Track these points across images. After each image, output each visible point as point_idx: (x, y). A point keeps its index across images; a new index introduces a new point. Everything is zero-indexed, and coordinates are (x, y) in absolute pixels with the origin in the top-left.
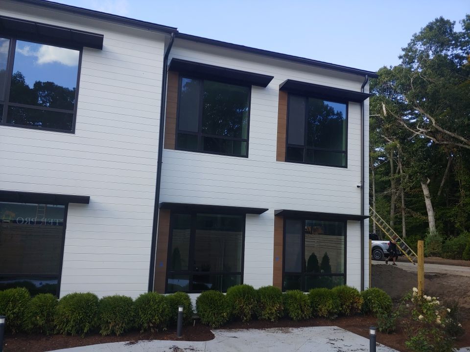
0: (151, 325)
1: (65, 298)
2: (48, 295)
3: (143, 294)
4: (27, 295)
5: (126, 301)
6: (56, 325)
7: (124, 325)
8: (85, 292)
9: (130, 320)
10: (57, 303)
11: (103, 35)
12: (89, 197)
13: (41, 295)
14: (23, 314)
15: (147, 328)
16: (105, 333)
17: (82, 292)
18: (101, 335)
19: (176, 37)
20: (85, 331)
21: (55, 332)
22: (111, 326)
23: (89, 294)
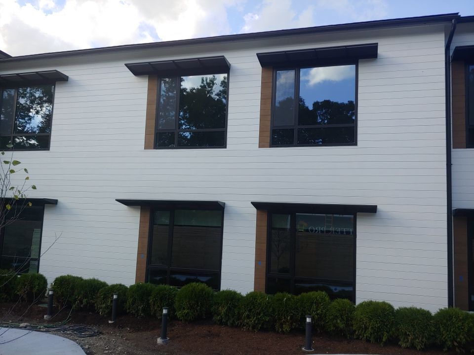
0: (456, 344)
1: (361, 305)
2: (346, 300)
3: (443, 308)
4: (327, 299)
5: (425, 314)
6: (355, 331)
7: (424, 339)
8: (381, 301)
9: (430, 335)
10: (354, 309)
11: (377, 44)
12: (376, 206)
13: (339, 300)
14: (325, 316)
15: (451, 346)
16: (404, 345)
17: (377, 301)
18: (400, 346)
19: (458, 23)
20: (384, 340)
21: (355, 337)
22: (410, 338)
23: (384, 303)
